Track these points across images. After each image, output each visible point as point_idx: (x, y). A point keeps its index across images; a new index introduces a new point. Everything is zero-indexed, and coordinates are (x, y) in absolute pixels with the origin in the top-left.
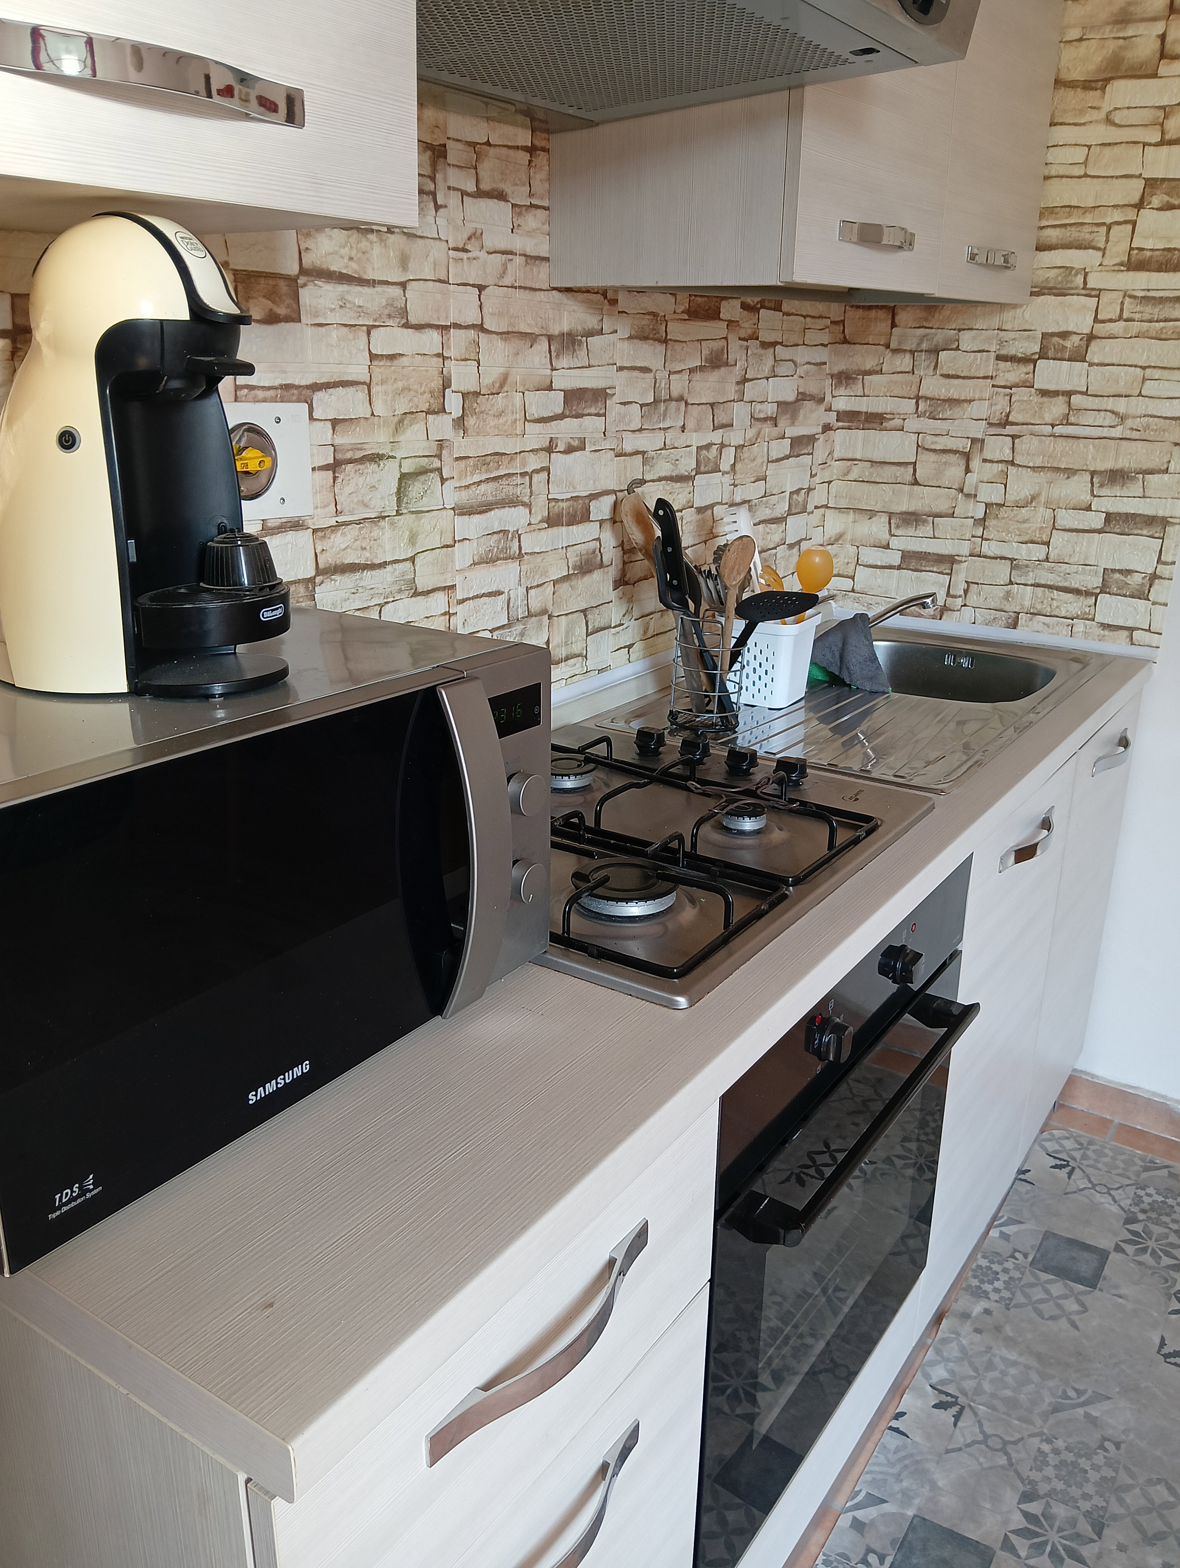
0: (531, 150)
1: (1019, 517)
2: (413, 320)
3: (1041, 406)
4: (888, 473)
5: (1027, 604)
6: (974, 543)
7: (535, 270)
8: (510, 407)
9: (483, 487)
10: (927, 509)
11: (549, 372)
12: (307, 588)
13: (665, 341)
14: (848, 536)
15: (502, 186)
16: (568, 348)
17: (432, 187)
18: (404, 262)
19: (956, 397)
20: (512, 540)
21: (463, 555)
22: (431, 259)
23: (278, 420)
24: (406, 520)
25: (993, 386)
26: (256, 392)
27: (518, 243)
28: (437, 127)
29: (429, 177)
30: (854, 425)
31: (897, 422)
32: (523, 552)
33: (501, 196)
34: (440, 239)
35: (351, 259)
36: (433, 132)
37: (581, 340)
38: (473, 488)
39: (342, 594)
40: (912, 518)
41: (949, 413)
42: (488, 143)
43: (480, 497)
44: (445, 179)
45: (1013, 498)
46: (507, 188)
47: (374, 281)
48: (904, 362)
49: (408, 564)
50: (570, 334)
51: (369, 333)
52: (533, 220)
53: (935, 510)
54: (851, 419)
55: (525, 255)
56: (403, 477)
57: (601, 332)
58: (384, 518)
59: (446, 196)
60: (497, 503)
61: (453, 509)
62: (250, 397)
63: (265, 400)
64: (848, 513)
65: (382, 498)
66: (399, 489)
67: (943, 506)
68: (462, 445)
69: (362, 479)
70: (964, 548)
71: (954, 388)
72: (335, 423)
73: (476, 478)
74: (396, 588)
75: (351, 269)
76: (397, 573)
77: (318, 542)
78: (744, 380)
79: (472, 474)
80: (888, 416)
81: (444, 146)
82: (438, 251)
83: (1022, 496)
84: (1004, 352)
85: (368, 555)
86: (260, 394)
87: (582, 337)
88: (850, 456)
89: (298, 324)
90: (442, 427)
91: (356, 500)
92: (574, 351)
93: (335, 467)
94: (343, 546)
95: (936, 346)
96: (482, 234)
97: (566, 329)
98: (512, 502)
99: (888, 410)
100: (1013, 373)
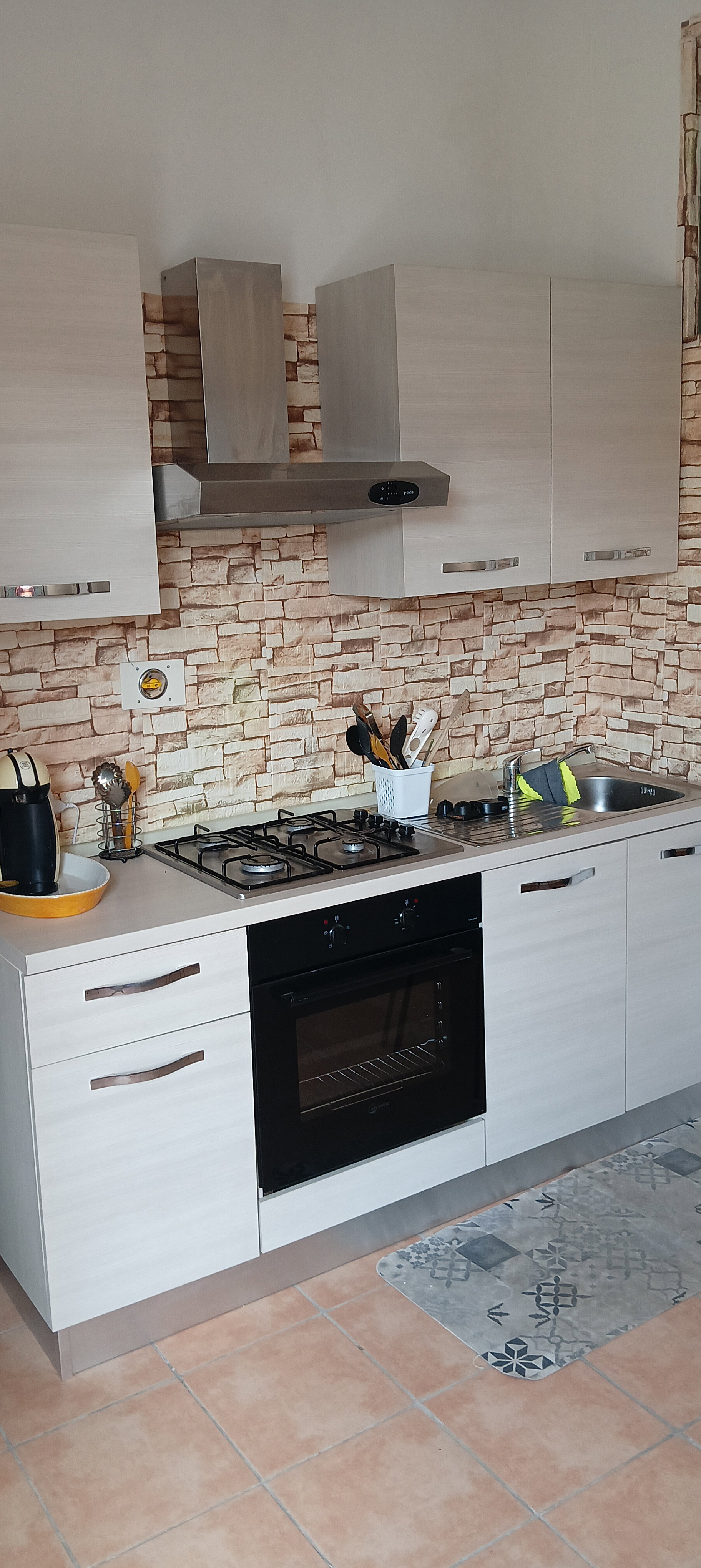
0: (314, 535)
1: (685, 700)
2: (242, 619)
3: (691, 632)
4: (619, 671)
5: (693, 756)
6: (664, 716)
7: (319, 587)
8: (304, 652)
9: (286, 690)
10: (640, 695)
11: (331, 633)
12: (182, 735)
13: (420, 610)
14: (602, 711)
15: (295, 554)
16: (344, 621)
17: (253, 561)
18: (237, 595)
19: (649, 626)
20: (307, 714)
21: (273, 722)
22: (253, 592)
23: (168, 667)
24: (238, 707)
25: (667, 619)
26: (158, 656)
27: (307, 577)
28: (255, 536)
29: (251, 558)
30: (601, 642)
31: (621, 641)
32: (314, 720)
33: (296, 558)
34: (258, 583)
35: (207, 598)
36: (253, 539)
37: (353, 617)
38: (280, 690)
39: (202, 738)
40: (632, 700)
41: (646, 636)
42: (286, 537)
43: (284, 694)
44: (260, 556)
45: (681, 689)
46: (299, 554)
47: (220, 605)
48: (623, 604)
49: (240, 726)
50: (344, 615)
51: (217, 628)
52: (315, 566)
53: (643, 695)
54: (597, 638)
55: (312, 582)
56: (236, 687)
57: (368, 611)
58: (226, 705)
59: (261, 564)
60: (296, 697)
61: (268, 700)
62: (155, 659)
63: (163, 659)
64: (601, 696)
65: (224, 697)
66: (234, 693)
67: (647, 694)
68: (272, 671)
69: (213, 689)
70: (659, 720)
71: (649, 621)
72: (198, 666)
73: (282, 686)
74: (233, 736)
75: (208, 602)
76: (233, 729)
77: (189, 716)
78: (492, 623)
79: (279, 684)
80: (617, 637)
81: (260, 543)
82: (258, 588)
83: (685, 688)
84: (670, 599)
85: (216, 721)
86: (160, 657)
87: (354, 615)
88: (600, 661)
89: (179, 628)
90: (261, 664)
91: (209, 698)
92: (348, 621)
93: (198, 685)
94: (202, 718)
95: (638, 595)
96: (283, 577)
97: (342, 612)
98: (307, 696)
99: (617, 634)
100: (676, 612)
